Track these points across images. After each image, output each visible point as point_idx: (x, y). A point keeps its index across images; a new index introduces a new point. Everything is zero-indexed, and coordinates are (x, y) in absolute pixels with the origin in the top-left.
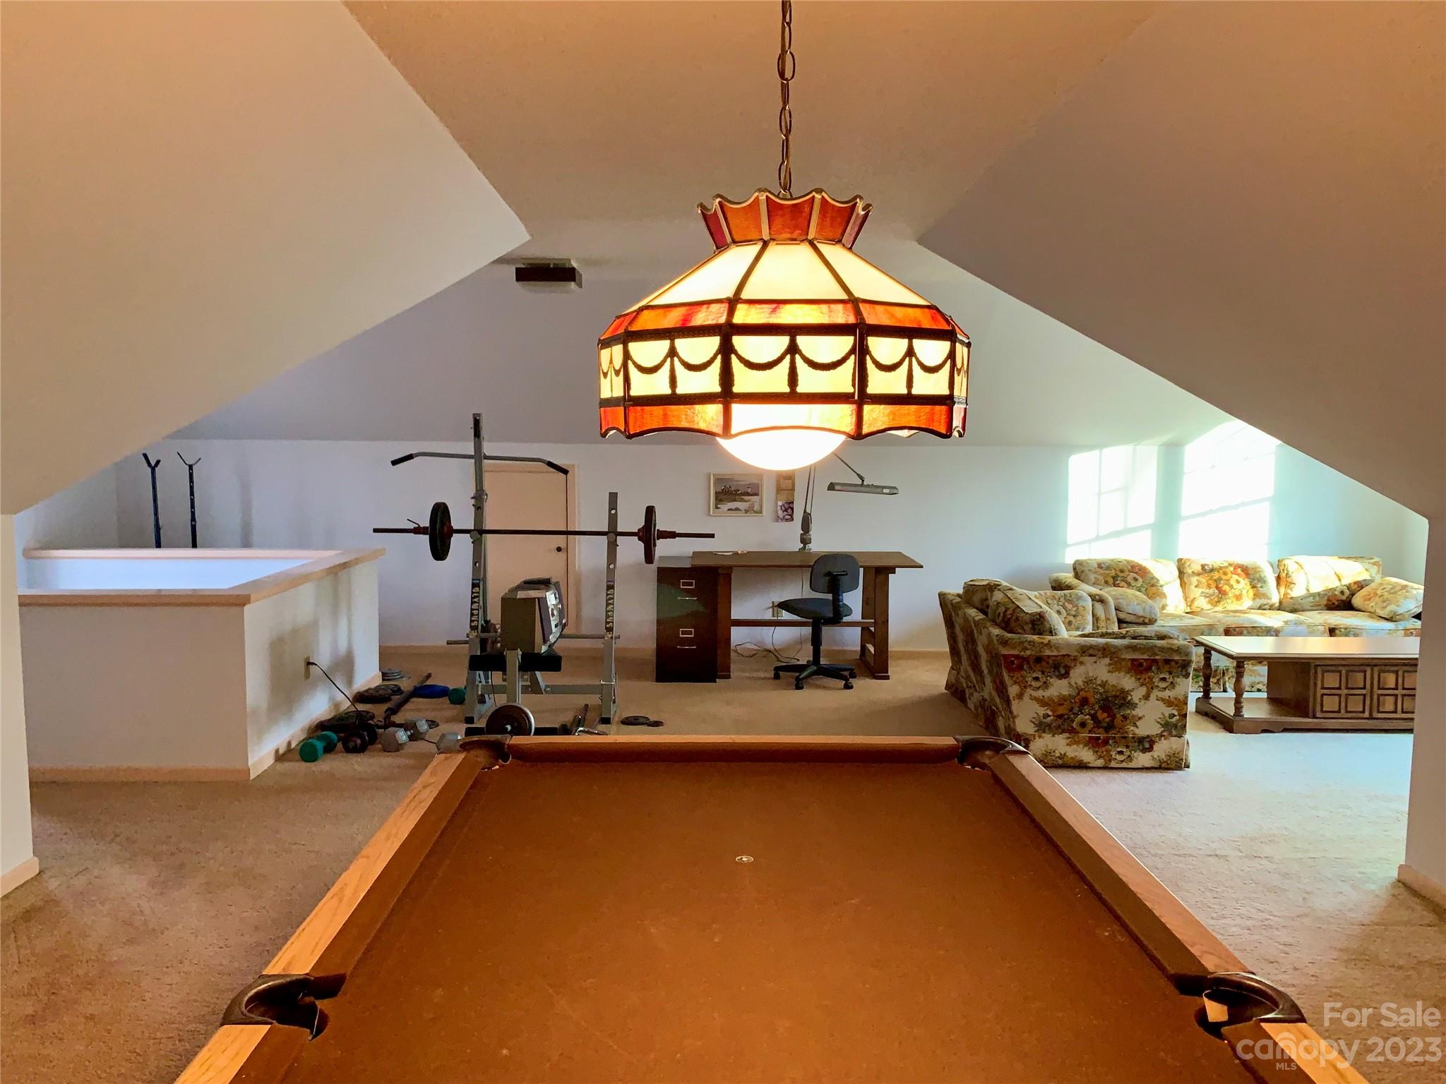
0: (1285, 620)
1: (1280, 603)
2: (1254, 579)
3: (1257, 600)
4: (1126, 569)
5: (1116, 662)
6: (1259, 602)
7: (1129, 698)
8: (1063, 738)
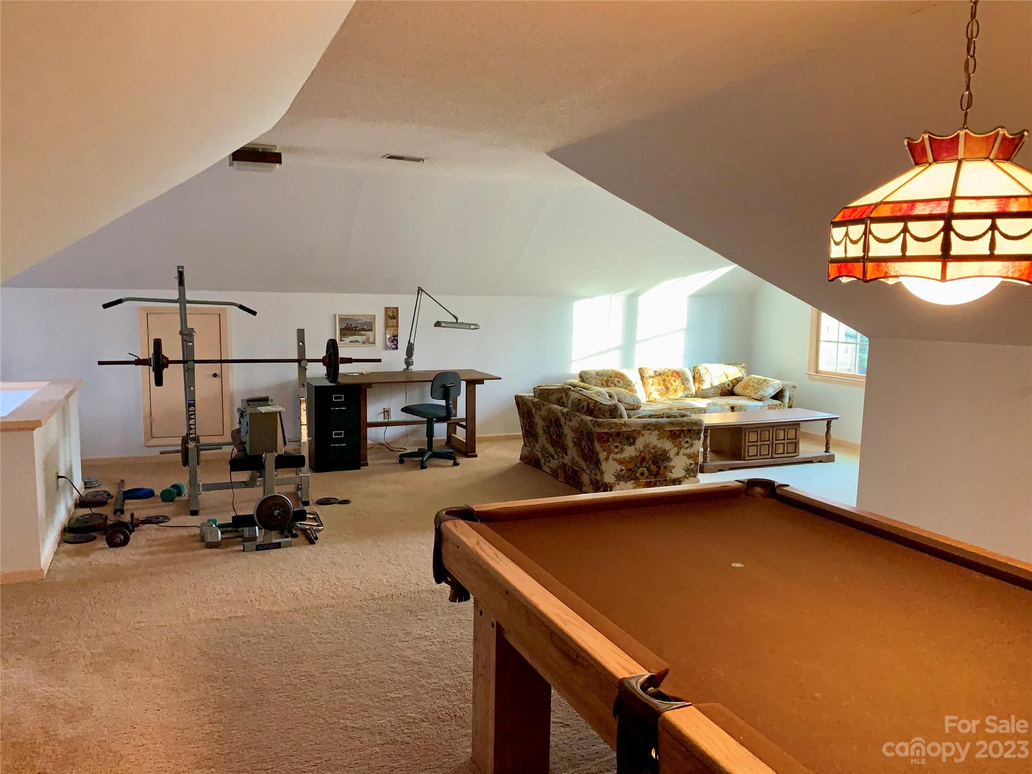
0: (707, 403)
1: (696, 393)
2: (683, 379)
3: (685, 392)
4: (613, 376)
5: (662, 433)
6: (686, 393)
7: (668, 455)
8: (631, 484)
